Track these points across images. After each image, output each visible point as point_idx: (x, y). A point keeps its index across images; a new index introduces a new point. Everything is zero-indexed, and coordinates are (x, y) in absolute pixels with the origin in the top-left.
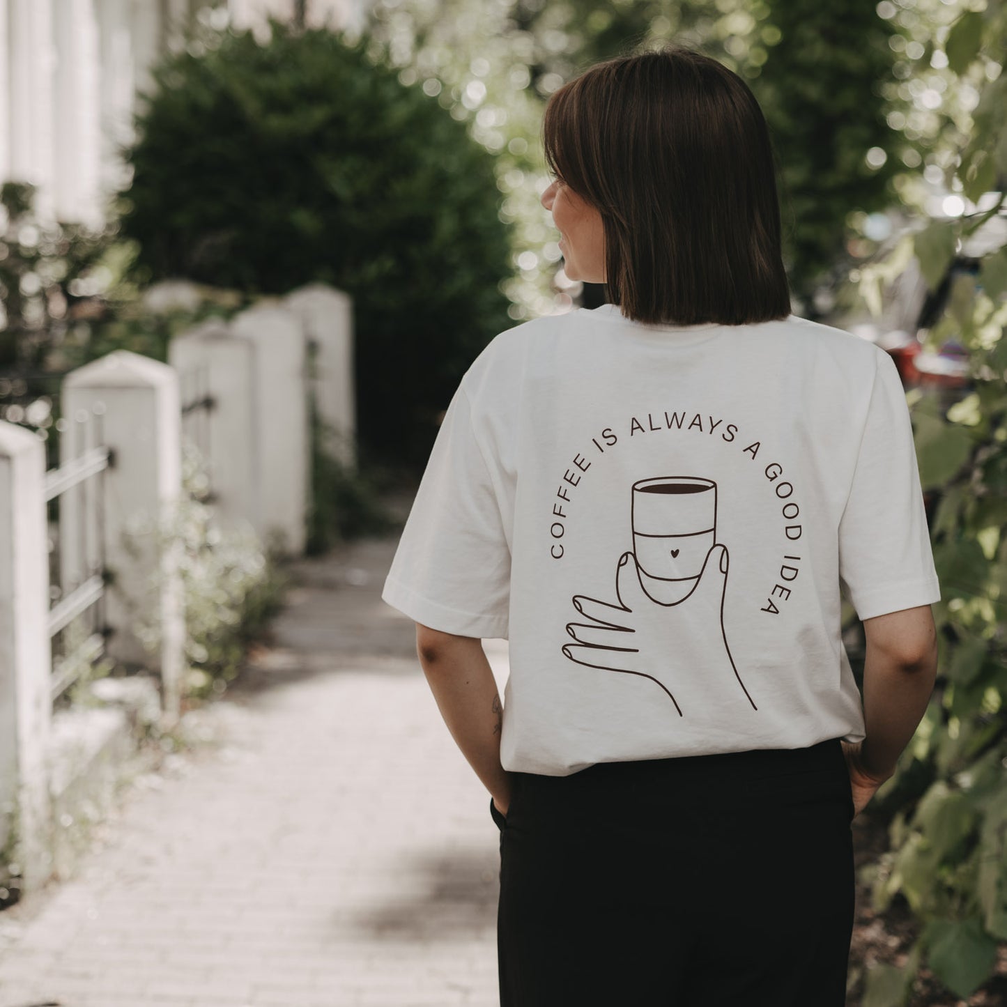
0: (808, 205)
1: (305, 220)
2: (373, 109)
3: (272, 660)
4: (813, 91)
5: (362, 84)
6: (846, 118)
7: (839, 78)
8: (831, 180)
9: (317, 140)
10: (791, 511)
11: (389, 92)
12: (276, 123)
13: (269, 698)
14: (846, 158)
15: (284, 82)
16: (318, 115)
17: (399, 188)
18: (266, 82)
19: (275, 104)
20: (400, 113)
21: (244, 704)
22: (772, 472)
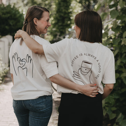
0: (62, 27)
1: (7, 27)
2: (15, 15)
3: (8, 79)
4: (62, 15)
5: (14, 12)
6: (66, 17)
7: (65, 13)
8: (64, 24)
9: (9, 18)
10: (100, 69)
11: (17, 13)
12: (3, 16)
13: (8, 84)
14: (66, 22)
15: (5, 11)
16: (9, 15)
17: (18, 24)
18: (2, 11)
19: (3, 14)
20: (18, 15)
21: (5, 84)
22: (99, 64)
